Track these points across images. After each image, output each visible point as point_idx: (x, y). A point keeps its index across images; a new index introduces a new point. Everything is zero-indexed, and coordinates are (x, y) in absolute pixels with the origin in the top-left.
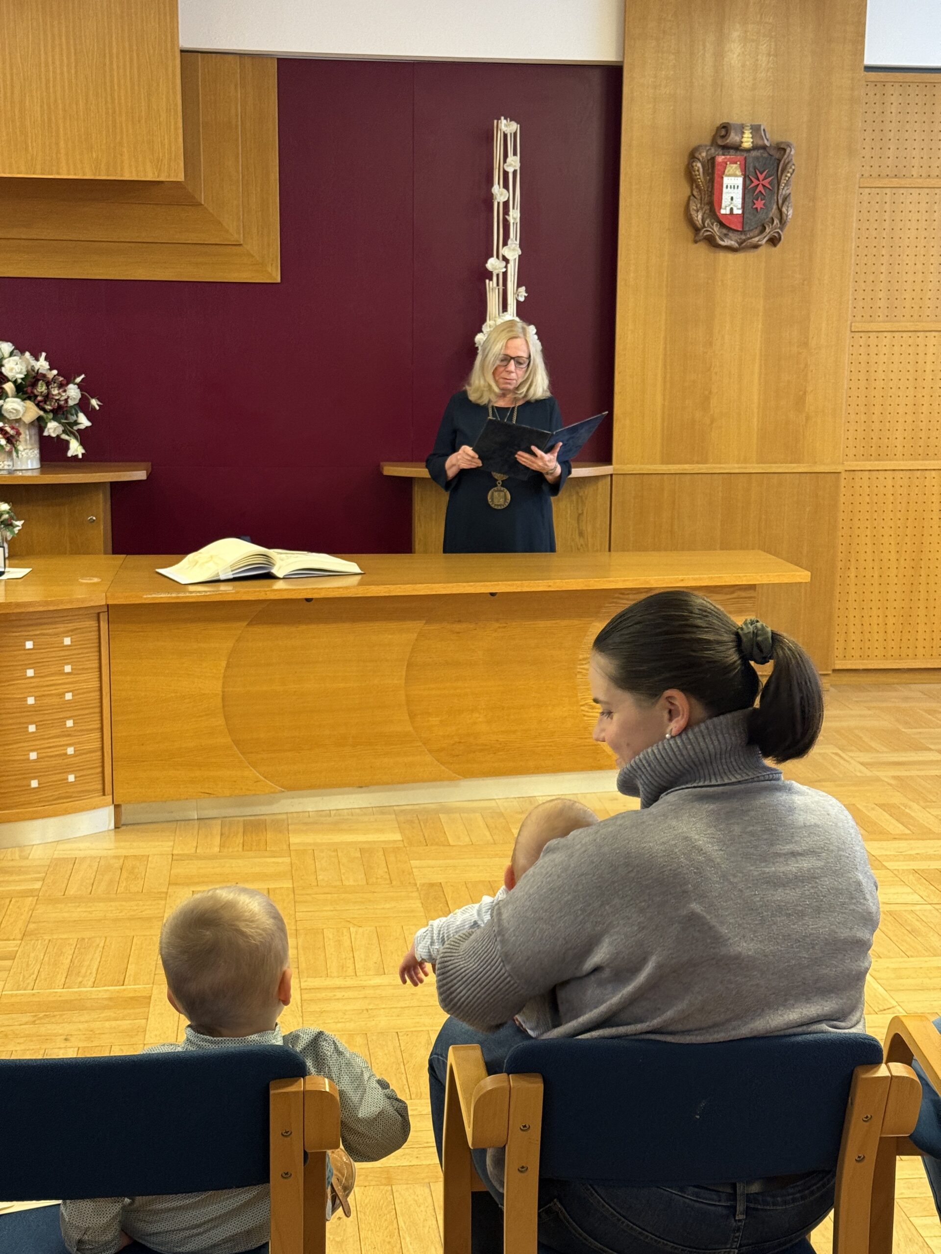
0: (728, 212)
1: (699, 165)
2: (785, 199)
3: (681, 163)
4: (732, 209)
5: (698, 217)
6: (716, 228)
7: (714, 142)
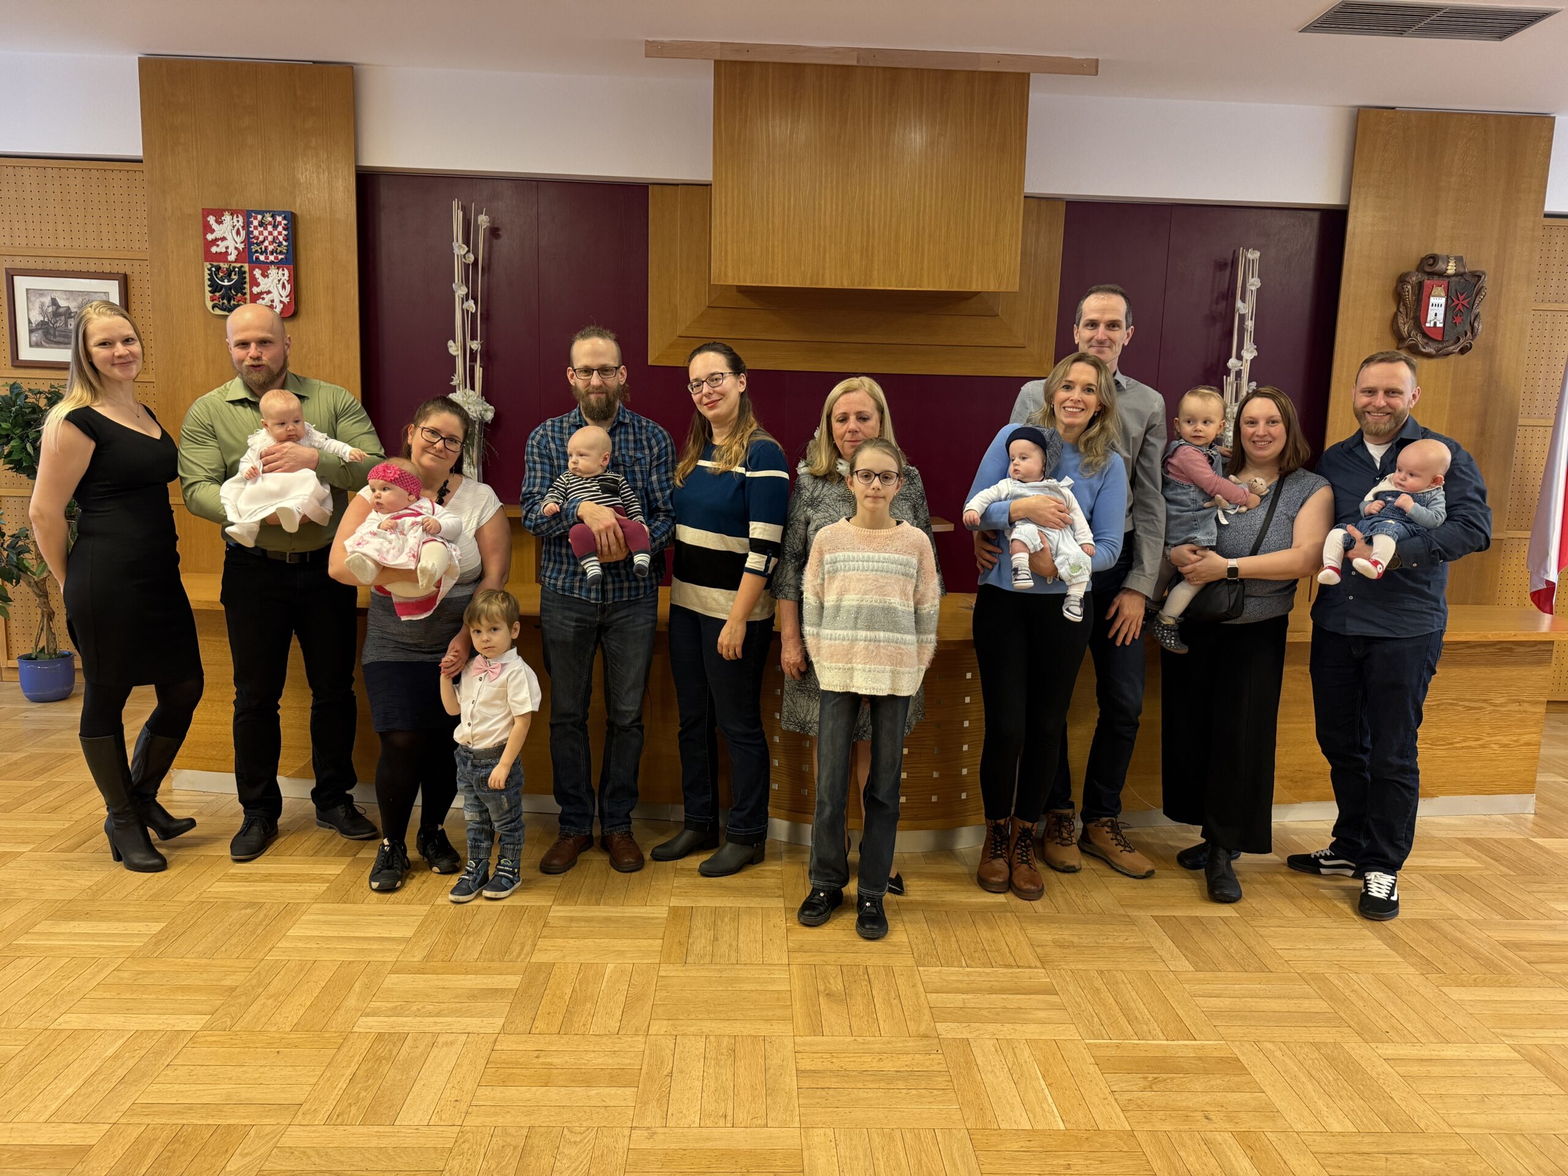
0: (1432, 325)
1: (1409, 287)
2: (1477, 316)
3: (1391, 285)
4: (1435, 323)
5: (1405, 329)
6: (1419, 338)
7: (1420, 268)
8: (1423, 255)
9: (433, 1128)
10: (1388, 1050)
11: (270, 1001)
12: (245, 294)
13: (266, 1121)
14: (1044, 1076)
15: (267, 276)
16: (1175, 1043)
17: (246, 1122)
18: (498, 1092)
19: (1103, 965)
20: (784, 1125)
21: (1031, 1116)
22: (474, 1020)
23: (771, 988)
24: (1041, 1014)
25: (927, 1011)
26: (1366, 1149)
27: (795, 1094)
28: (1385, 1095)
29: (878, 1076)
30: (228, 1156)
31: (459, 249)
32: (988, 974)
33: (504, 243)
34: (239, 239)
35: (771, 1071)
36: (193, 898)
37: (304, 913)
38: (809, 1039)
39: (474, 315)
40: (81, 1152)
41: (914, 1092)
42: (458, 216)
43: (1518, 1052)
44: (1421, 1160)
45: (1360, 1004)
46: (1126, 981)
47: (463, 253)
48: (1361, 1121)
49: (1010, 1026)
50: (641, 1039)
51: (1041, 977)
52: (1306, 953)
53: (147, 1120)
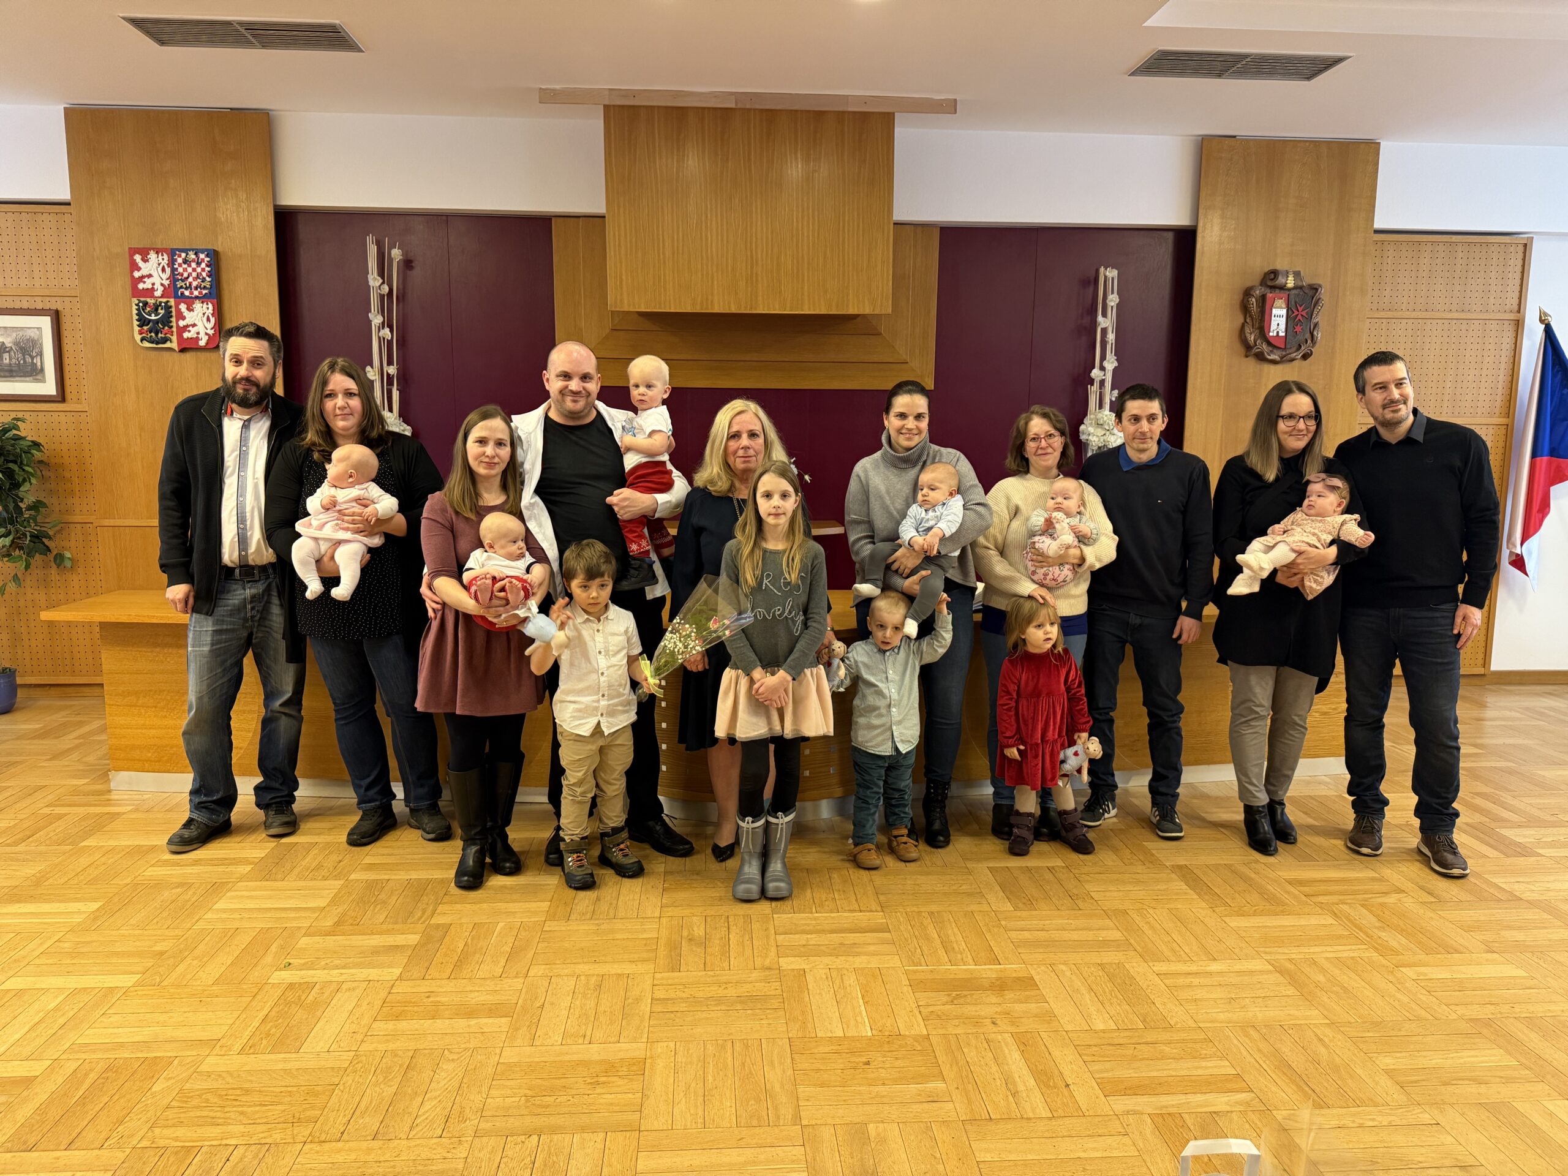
0: (1275, 334)
1: (1254, 300)
2: (1316, 325)
3: (1238, 297)
4: (1278, 332)
5: (1251, 338)
6: (1265, 346)
7: (1263, 283)
8: (1266, 270)
9: (332, 1054)
10: (1162, 967)
11: (195, 962)
12: (172, 327)
13: (189, 1053)
14: (863, 996)
15: (193, 310)
16: (983, 967)
17: (170, 1054)
18: (390, 1025)
19: (934, 908)
20: (635, 1040)
21: (845, 1026)
22: (375, 971)
23: (641, 936)
24: (872, 948)
25: (773, 949)
26: (1121, 1041)
27: (647, 1017)
28: (1149, 1001)
29: (719, 1001)
30: (154, 1080)
31: (374, 280)
32: (833, 918)
33: (417, 273)
34: (165, 276)
35: (630, 1001)
36: (128, 880)
37: (229, 890)
38: (667, 974)
39: (390, 342)
40: (27, 1082)
41: (749, 1012)
42: (372, 250)
43: (1272, 965)
44: (1163, 1047)
45: (1149, 933)
46: (952, 920)
47: (377, 284)
48: (1123, 1021)
49: (843, 958)
50: (521, 980)
51: (879, 918)
52: (1115, 894)
53: (84, 1056)
